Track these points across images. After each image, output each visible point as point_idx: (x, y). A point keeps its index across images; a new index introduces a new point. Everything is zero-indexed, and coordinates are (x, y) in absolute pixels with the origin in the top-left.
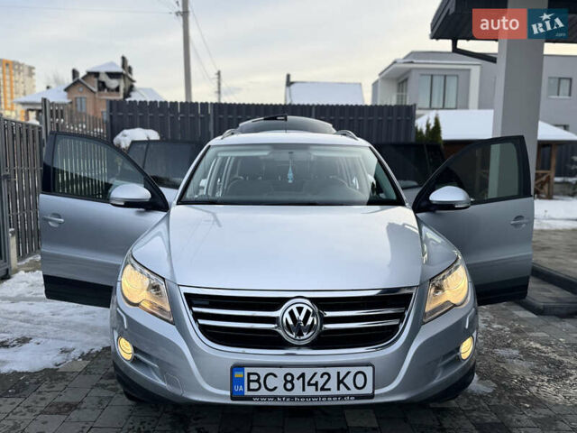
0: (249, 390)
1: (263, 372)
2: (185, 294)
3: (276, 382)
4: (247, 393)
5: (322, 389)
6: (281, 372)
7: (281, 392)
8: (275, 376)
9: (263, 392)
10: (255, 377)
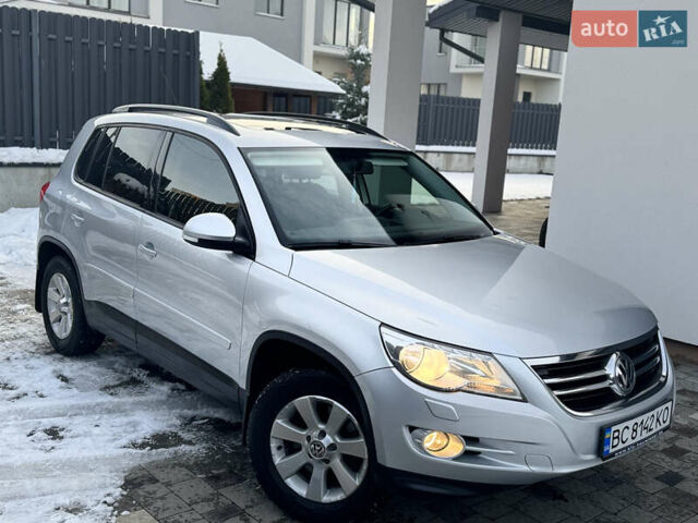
0: (613, 447)
1: (620, 427)
2: (533, 367)
3: (627, 435)
4: (611, 451)
5: (651, 430)
6: (630, 423)
7: (630, 442)
8: (627, 427)
9: (621, 446)
10: (616, 434)
